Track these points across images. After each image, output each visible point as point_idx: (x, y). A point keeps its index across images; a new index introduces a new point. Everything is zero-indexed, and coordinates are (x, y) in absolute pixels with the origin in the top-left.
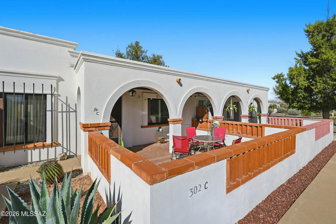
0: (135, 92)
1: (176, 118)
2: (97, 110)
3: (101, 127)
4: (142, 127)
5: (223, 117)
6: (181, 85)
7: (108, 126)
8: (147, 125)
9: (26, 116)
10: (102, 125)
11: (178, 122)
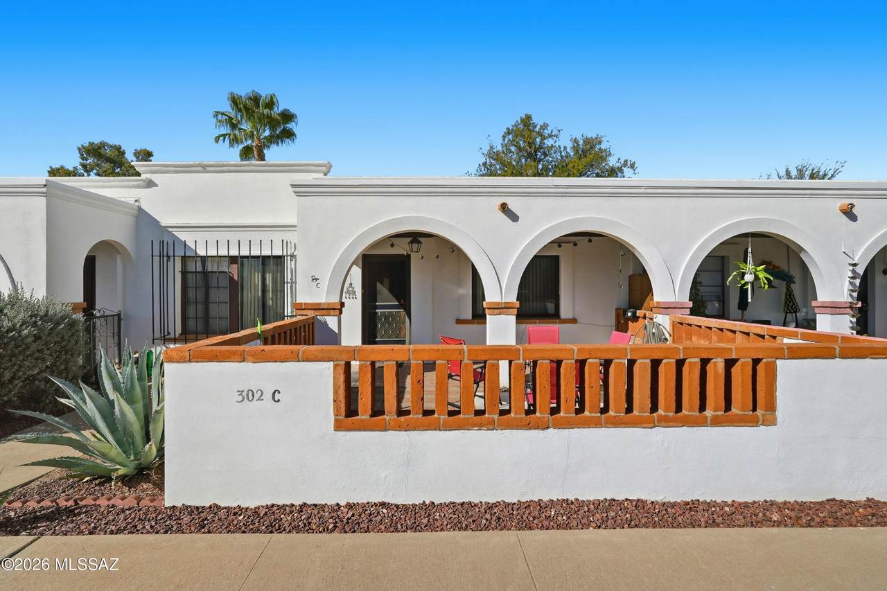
0: (419, 242)
1: (499, 301)
2: (317, 279)
3: (323, 309)
4: (459, 321)
5: (691, 304)
6: (514, 218)
7: (334, 309)
8: (470, 318)
9: (264, 291)
10: (324, 307)
11: (504, 310)
